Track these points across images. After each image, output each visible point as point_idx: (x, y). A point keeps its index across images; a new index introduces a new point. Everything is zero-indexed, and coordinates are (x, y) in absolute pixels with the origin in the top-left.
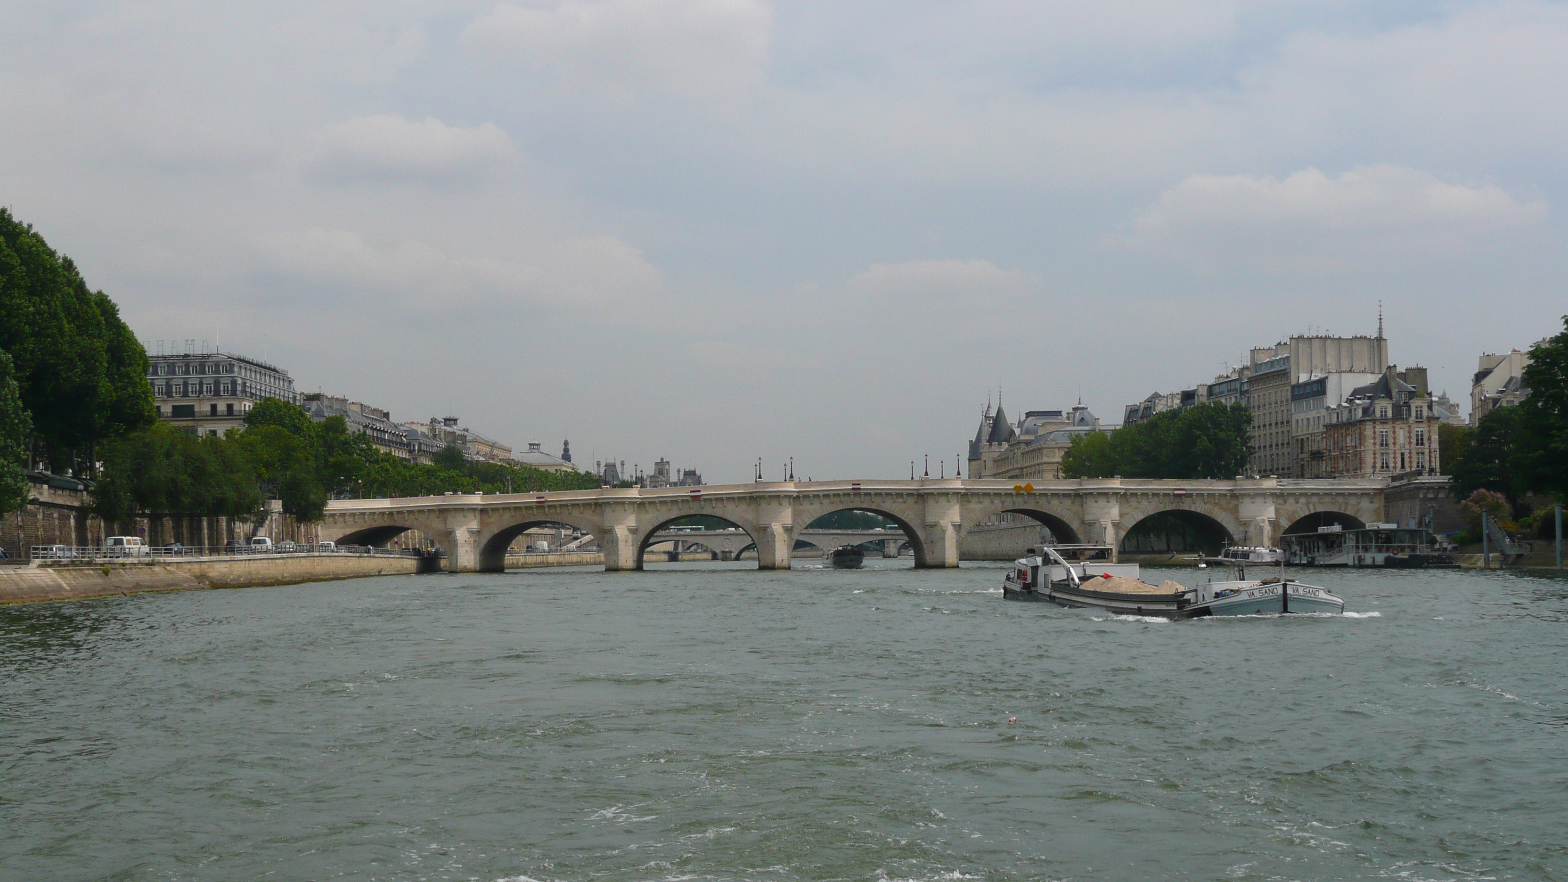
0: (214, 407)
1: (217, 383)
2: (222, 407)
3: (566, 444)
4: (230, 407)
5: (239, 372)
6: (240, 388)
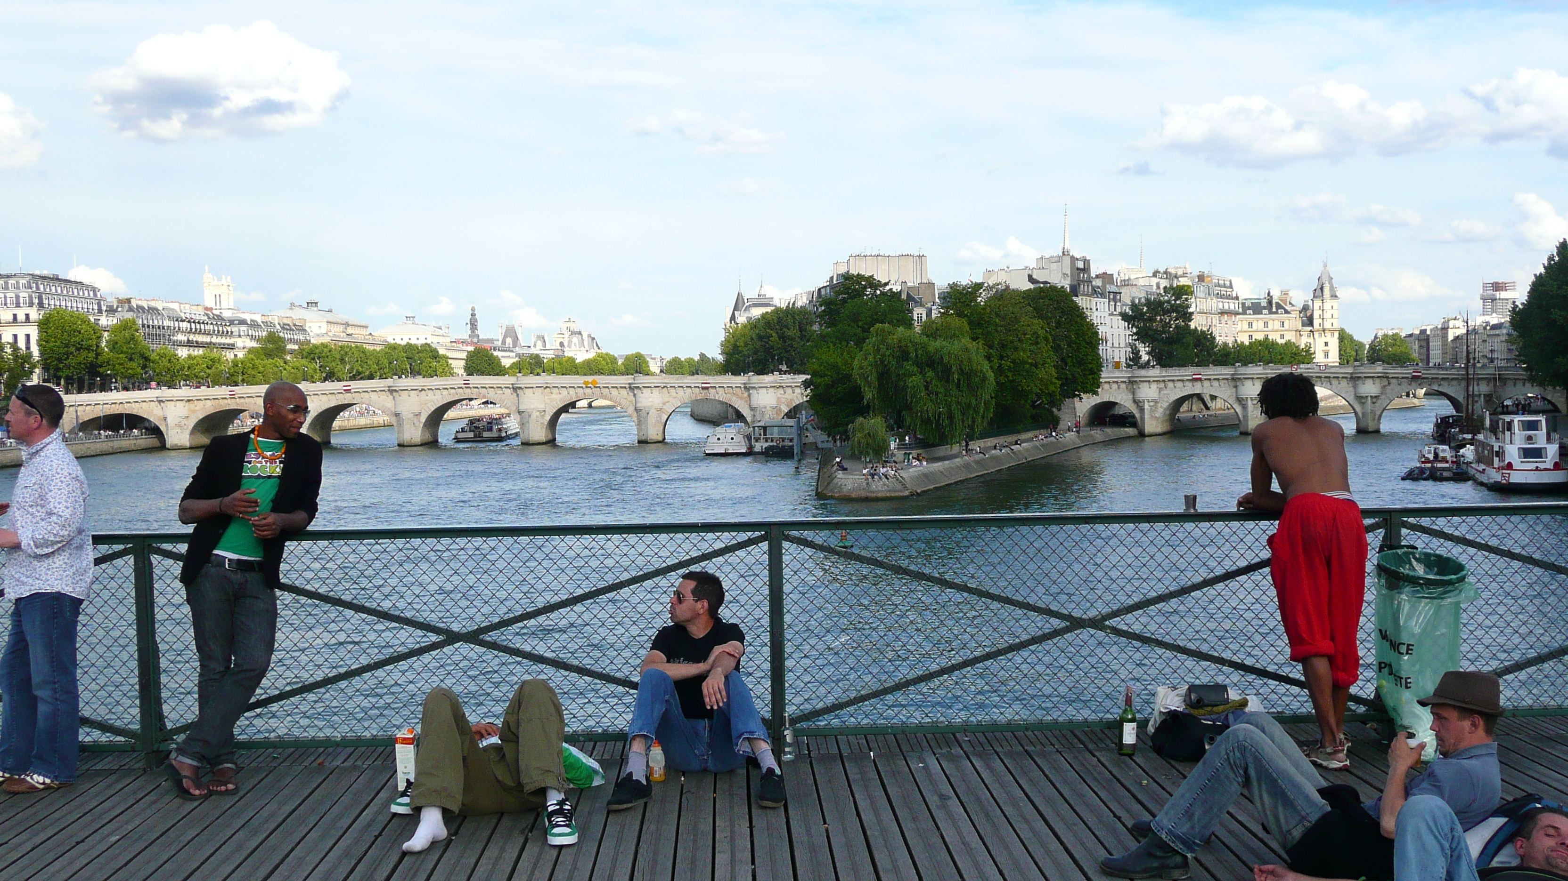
0: (15, 316)
1: (18, 297)
2: (21, 317)
3: (473, 309)
4: (27, 316)
5: (38, 288)
6: (36, 301)
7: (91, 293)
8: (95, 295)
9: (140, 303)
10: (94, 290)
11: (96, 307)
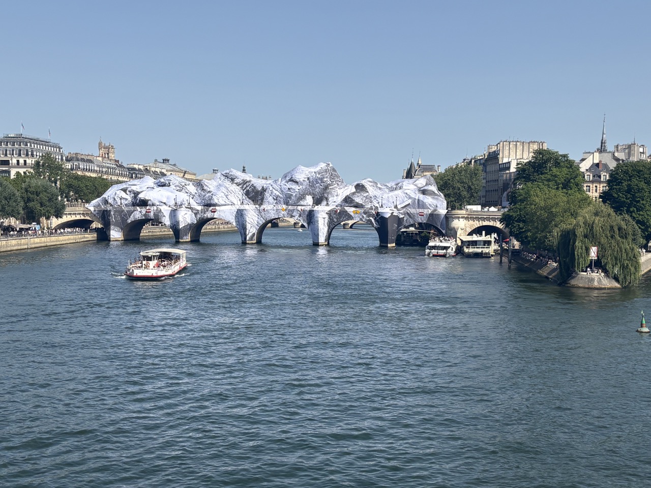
0: (18, 161)
1: (20, 150)
2: (21, 161)
4: (25, 161)
5: (31, 146)
6: (30, 153)
7: (58, 149)
8: (60, 151)
9: (82, 157)
10: (60, 148)
11: (60, 157)
